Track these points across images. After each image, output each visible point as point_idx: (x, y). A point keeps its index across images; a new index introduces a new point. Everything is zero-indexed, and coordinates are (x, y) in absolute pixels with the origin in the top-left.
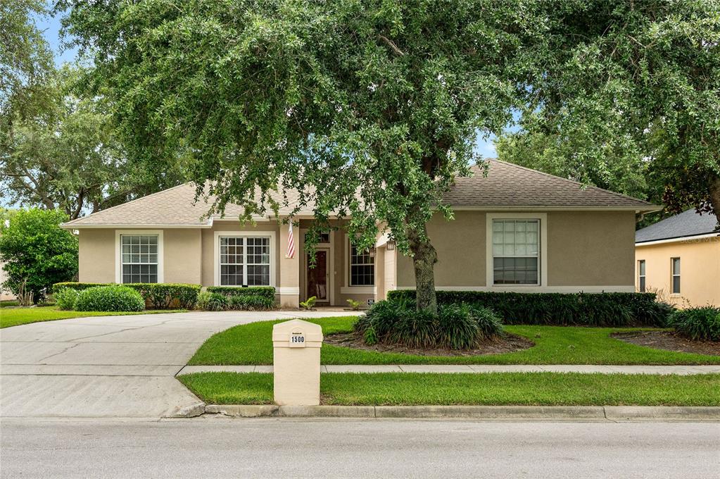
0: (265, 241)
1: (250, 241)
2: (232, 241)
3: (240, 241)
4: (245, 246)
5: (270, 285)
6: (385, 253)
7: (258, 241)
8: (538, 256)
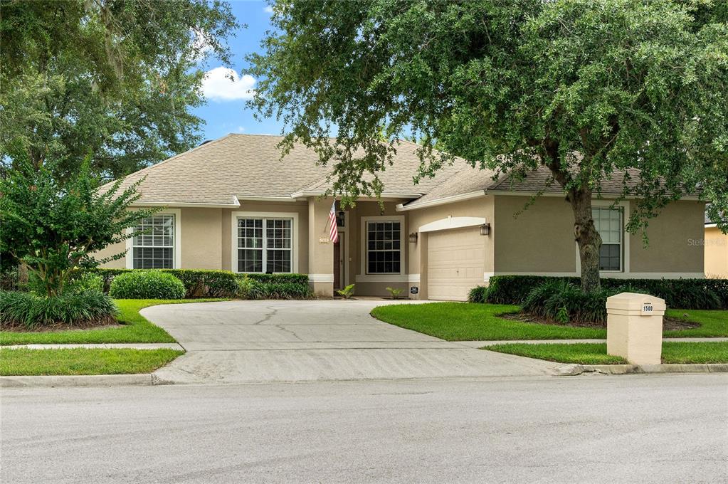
0: (287, 223)
1: (270, 223)
2: (250, 222)
3: (259, 223)
4: (264, 228)
5: (291, 272)
6: (429, 239)
7: (279, 223)
8: (621, 243)
